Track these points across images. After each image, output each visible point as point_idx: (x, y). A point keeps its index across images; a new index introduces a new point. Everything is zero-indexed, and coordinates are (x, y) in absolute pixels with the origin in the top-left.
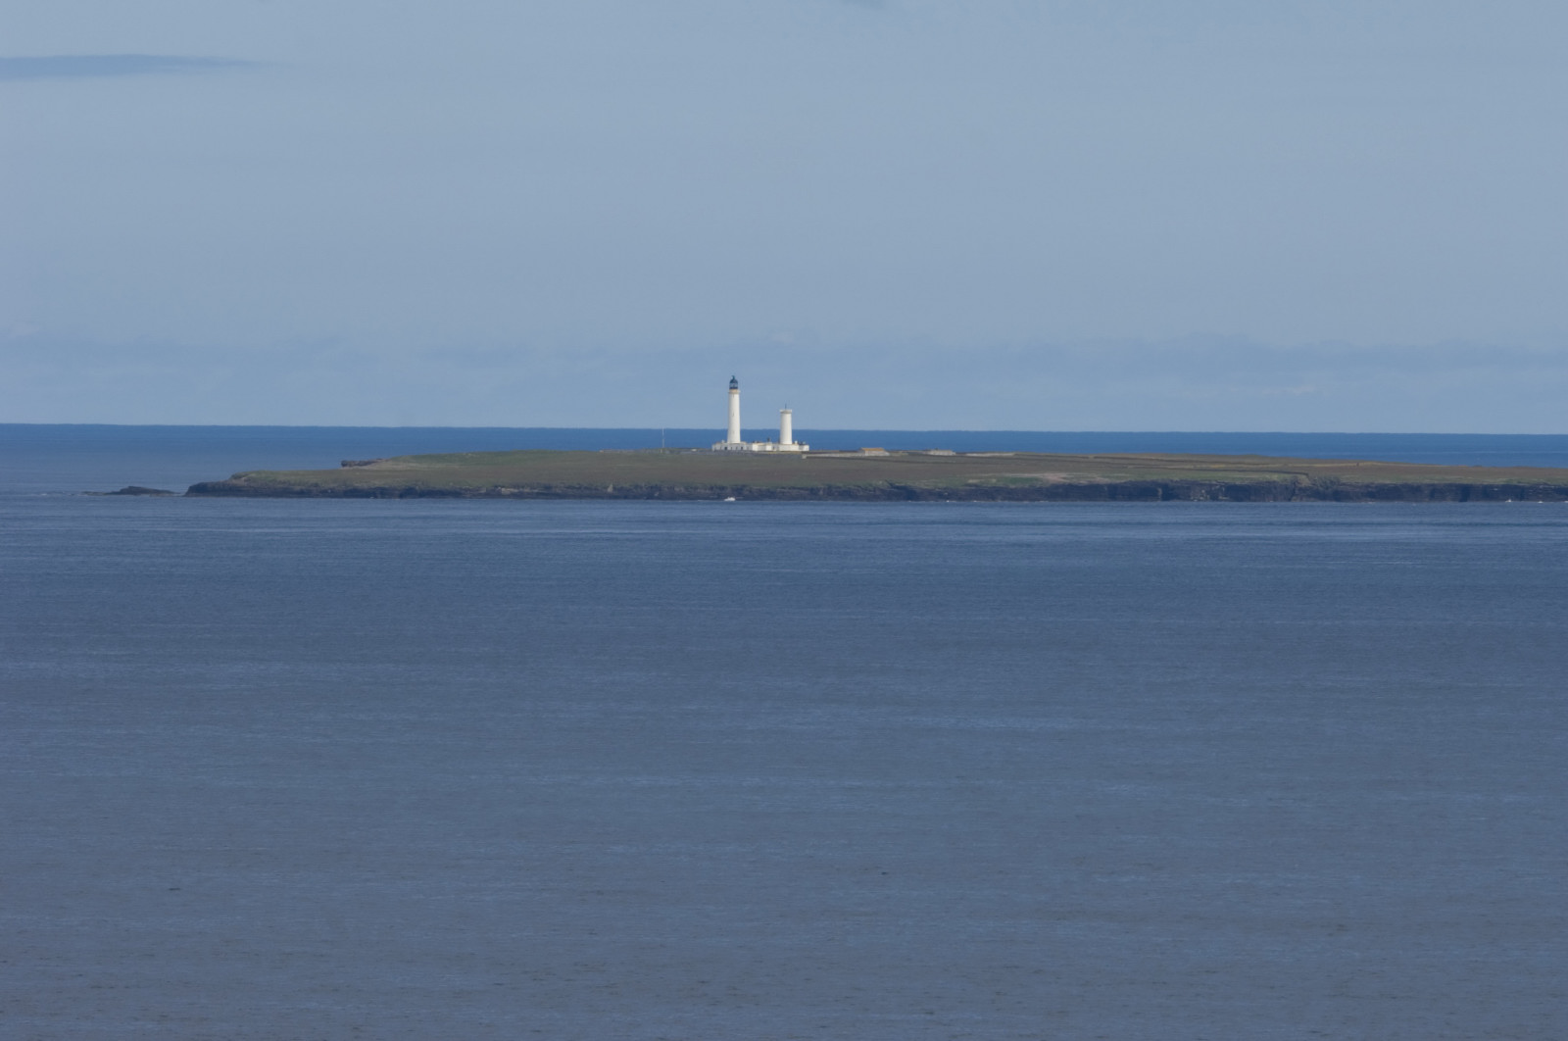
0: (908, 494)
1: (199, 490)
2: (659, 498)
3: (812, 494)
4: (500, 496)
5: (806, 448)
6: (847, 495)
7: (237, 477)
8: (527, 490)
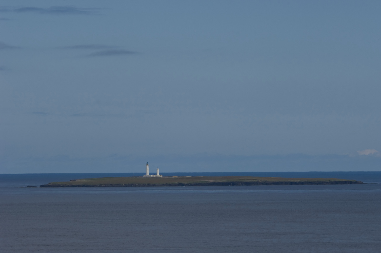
0: (182, 185)
1: (42, 186)
3: (163, 185)
5: (162, 176)
6: (170, 185)
7: (49, 183)
8: (107, 185)
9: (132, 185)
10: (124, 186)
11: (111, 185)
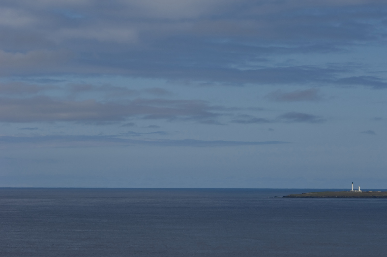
0: (375, 197)
1: (284, 197)
2: (343, 197)
3: (363, 197)
4: (322, 197)
5: (362, 191)
6: (367, 197)
7: (289, 195)
8: (326, 197)
9: (342, 197)
10: (337, 197)
11: (329, 196)
